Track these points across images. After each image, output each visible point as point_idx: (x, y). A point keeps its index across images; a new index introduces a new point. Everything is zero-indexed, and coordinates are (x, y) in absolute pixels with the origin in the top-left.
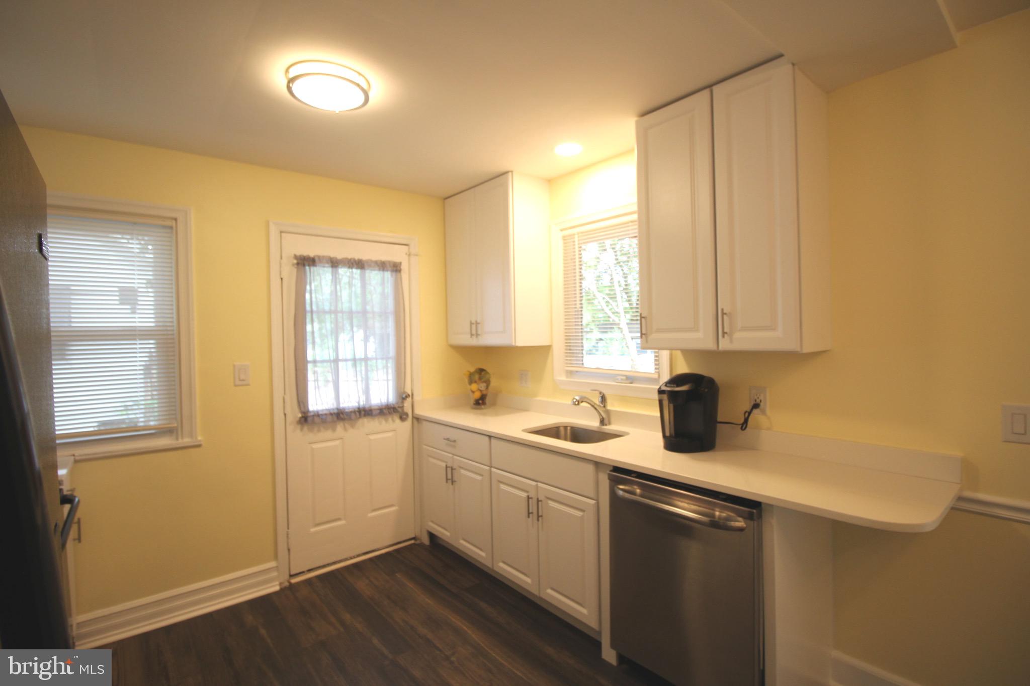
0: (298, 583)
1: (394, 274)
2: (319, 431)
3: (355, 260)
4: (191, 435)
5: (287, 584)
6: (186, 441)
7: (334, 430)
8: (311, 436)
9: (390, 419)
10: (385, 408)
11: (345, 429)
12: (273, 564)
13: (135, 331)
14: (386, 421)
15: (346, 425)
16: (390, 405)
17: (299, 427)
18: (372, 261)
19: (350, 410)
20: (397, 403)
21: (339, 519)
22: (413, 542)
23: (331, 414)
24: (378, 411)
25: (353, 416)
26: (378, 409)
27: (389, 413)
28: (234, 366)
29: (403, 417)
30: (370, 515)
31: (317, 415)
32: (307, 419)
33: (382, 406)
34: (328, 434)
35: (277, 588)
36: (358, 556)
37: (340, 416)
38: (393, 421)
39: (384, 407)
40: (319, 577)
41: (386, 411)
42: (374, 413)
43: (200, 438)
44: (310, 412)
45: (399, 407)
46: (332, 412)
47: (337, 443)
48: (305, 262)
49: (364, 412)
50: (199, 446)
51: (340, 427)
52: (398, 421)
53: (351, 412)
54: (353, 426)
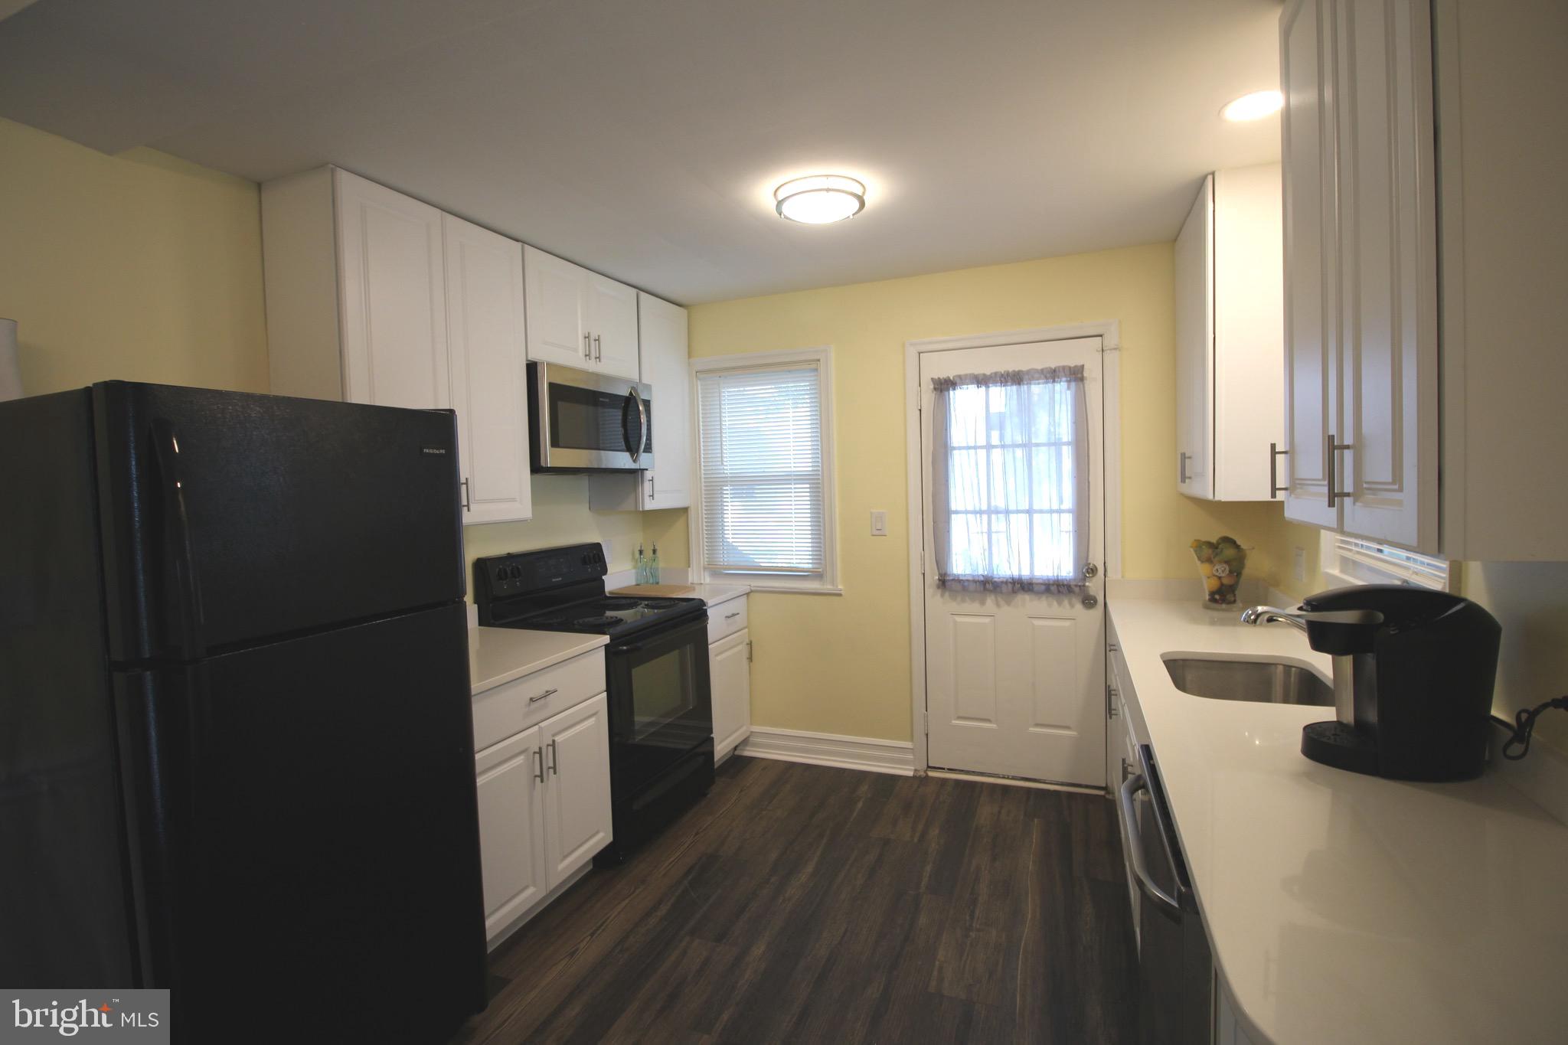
0: (933, 778)
1: (1073, 384)
2: (963, 601)
3: (1008, 374)
4: (833, 583)
5: (922, 774)
6: (827, 587)
7: (983, 603)
8: (953, 606)
9: (1066, 602)
10: (1053, 585)
11: (998, 605)
12: (908, 745)
13: (790, 475)
14: (1060, 603)
15: (999, 599)
16: (1063, 580)
17: (940, 591)
18: (1036, 371)
19: (1001, 580)
20: (1075, 580)
21: (989, 721)
22: (1102, 793)
23: (975, 581)
24: (1043, 587)
25: (1004, 588)
26: (1045, 584)
27: (1059, 592)
28: (871, 513)
29: (1089, 602)
30: (1032, 729)
31: (958, 580)
32: (946, 583)
33: (1049, 580)
34: (974, 607)
35: (911, 774)
36: (1014, 778)
37: (987, 586)
38: (1072, 606)
39: (1051, 582)
40: (957, 782)
41: (1056, 588)
42: (1036, 588)
43: (840, 587)
44: (949, 575)
45: (1076, 586)
46: (977, 579)
47: (987, 620)
48: (944, 386)
49: (1021, 586)
50: (840, 595)
51: (990, 601)
52: (1079, 606)
53: (1002, 582)
54: (1008, 603)
